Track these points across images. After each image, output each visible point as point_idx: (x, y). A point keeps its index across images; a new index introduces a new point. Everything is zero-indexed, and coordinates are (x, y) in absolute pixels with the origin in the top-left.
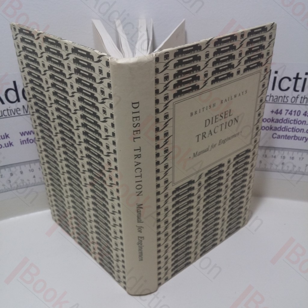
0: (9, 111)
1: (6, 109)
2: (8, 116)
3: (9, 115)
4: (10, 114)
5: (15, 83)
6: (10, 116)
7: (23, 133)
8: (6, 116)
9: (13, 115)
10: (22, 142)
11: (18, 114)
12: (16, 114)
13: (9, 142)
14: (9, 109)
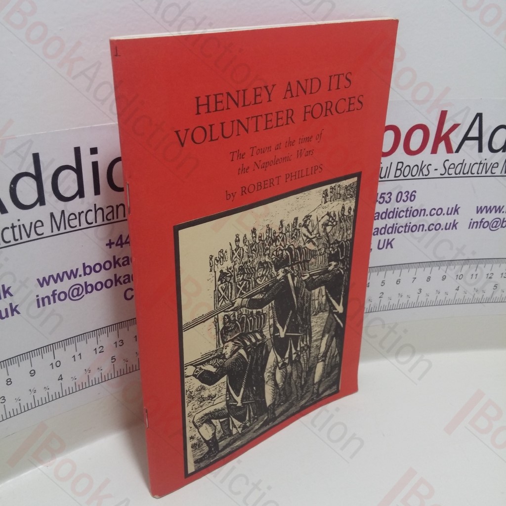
0: (17, 230)
1: (10, 226)
2: (13, 242)
3: (16, 240)
4: (17, 237)
5: (36, 157)
6: (17, 242)
7: (44, 279)
8: (10, 242)
9: (25, 238)
10: (41, 302)
11: (38, 235)
12: (33, 236)
13: (11, 305)
14: (16, 224)
